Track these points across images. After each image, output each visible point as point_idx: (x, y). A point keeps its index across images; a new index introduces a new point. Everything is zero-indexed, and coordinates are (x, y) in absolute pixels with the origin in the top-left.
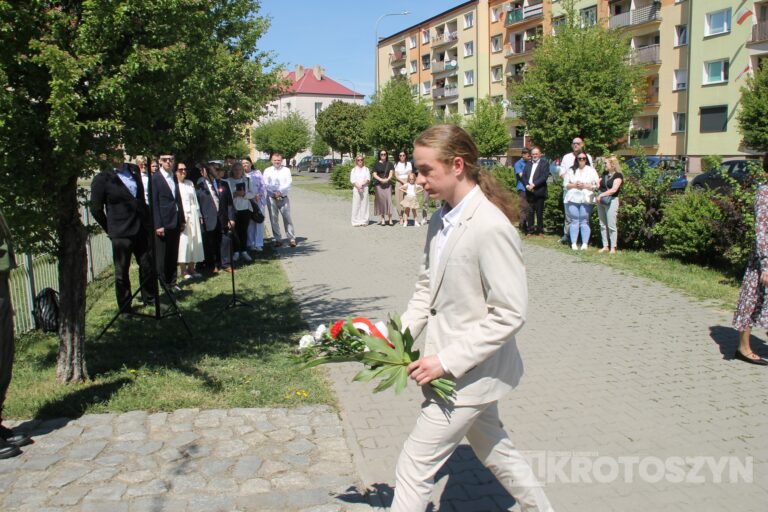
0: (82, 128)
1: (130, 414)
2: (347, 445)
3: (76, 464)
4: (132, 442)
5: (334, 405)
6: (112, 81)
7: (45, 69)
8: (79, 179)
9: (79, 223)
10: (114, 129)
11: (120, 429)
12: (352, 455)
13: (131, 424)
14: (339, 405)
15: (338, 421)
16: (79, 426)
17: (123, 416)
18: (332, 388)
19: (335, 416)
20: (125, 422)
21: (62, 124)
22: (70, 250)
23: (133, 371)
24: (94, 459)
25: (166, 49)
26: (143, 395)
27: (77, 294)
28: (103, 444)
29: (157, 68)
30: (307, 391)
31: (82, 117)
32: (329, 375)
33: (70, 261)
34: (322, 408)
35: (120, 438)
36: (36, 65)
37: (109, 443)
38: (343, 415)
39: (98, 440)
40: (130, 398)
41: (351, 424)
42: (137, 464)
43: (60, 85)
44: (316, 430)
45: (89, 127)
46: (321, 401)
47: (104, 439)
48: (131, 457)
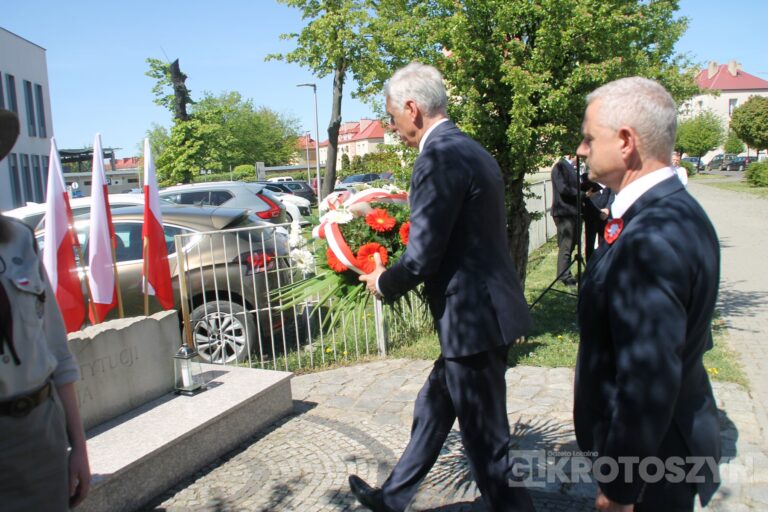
0: (533, 133)
1: (558, 370)
2: (757, 420)
3: (519, 401)
4: (561, 390)
5: (744, 385)
6: (558, 92)
7: (510, 87)
8: (526, 174)
9: (525, 211)
10: (559, 132)
11: (550, 379)
12: (762, 429)
13: (560, 377)
14: (750, 385)
15: (748, 399)
16: (518, 373)
17: (552, 370)
18: (743, 370)
19: (745, 394)
20: (555, 375)
21: (519, 129)
22: (516, 232)
23: (560, 337)
24: (532, 398)
25: (603, 63)
26: (568, 356)
27: (519, 268)
28: (539, 388)
29: (598, 79)
30: (717, 369)
31: (535, 124)
32: (740, 359)
33: (516, 242)
34: (733, 386)
35: (551, 386)
36: (504, 84)
37: (543, 389)
38: (753, 394)
39: (534, 385)
40: (558, 358)
41: (761, 402)
42: (566, 407)
43: (520, 99)
44: (726, 403)
45: (539, 131)
46: (732, 380)
47: (538, 385)
48: (561, 401)
